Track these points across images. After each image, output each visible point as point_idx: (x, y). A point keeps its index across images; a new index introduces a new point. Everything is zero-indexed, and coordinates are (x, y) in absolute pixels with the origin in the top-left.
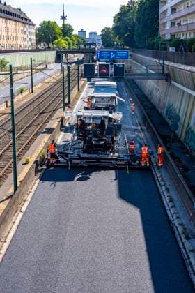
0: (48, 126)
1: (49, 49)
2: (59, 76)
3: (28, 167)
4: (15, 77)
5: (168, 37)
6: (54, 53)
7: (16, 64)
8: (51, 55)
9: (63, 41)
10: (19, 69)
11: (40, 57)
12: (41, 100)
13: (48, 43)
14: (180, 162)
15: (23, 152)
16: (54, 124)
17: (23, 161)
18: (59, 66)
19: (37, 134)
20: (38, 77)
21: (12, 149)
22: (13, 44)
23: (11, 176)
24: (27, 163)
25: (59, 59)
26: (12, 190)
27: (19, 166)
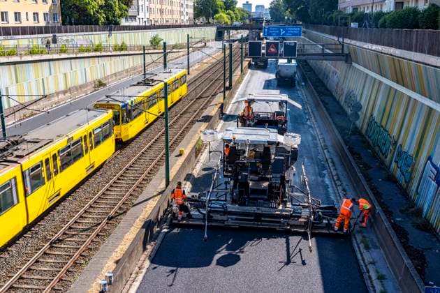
0: (205, 113)
1: (208, 24)
2: (219, 55)
3: (182, 160)
4: (169, 56)
5: (350, 10)
6: (214, 29)
7: (171, 42)
8: (211, 32)
9: (225, 16)
10: (174, 47)
11: (197, 33)
12: (197, 83)
13: (207, 17)
14: (360, 158)
15: (177, 142)
16: (213, 111)
17: (177, 152)
18: (219, 44)
19: (193, 122)
20: (196, 56)
21: (164, 138)
22: (168, 18)
23: (163, 169)
24: (180, 155)
25: (219, 36)
26: (163, 185)
27: (172, 158)
